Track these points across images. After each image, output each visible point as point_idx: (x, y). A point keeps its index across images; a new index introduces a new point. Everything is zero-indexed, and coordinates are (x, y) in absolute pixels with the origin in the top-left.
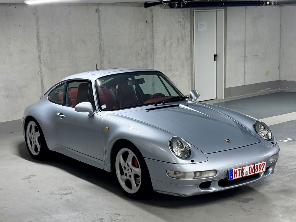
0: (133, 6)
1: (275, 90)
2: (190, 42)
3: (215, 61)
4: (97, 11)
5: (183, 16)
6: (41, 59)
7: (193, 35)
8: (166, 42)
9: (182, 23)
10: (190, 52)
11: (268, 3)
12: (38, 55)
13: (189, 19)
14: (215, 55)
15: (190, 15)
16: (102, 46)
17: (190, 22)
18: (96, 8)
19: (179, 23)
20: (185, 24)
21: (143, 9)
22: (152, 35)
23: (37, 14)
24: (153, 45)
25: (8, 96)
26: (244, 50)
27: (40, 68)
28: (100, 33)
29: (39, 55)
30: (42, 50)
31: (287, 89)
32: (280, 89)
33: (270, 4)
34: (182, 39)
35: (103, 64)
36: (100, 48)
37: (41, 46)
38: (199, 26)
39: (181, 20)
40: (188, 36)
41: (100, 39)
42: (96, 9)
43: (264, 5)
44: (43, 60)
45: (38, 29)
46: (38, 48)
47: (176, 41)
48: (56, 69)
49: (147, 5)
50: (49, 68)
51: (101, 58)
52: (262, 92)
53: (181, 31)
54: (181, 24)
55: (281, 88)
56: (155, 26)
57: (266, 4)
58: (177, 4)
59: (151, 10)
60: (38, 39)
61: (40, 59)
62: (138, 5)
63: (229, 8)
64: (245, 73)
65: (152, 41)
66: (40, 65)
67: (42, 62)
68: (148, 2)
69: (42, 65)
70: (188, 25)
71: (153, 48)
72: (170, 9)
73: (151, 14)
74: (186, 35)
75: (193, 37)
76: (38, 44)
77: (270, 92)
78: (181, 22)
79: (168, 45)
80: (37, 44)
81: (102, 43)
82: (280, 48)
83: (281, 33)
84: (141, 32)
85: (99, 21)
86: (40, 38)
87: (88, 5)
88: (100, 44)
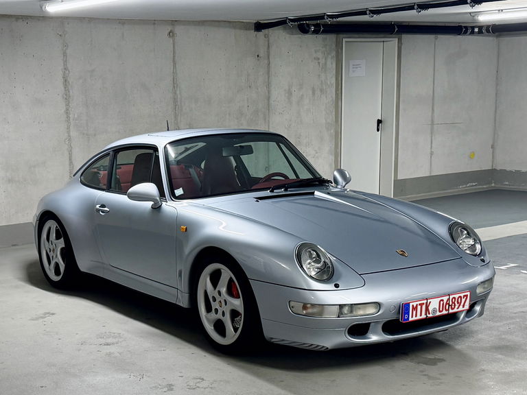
0: (235, 28)
1: (485, 186)
2: (334, 96)
3: (378, 130)
4: (171, 34)
5: (324, 49)
6: (70, 116)
7: (340, 82)
8: (291, 93)
9: (322, 61)
10: (334, 113)
11: (476, 30)
12: (65, 109)
13: (334, 53)
14: (378, 120)
15: (336, 46)
16: (179, 96)
17: (335, 59)
18: (170, 28)
19: (316, 61)
20: (326, 63)
21: (253, 33)
22: (267, 80)
23: (65, 36)
24: (269, 98)
25: (10, 181)
26: (430, 114)
27: (68, 132)
28: (174, 73)
29: (67, 109)
30: (73, 100)
31: (507, 185)
32: (493, 185)
33: (480, 32)
34: (322, 90)
36: (175, 100)
37: (71, 93)
38: (351, 67)
39: (320, 55)
40: (332, 85)
41: (175, 84)
42: (169, 31)
43: (468, 33)
44: (73, 120)
45: (65, 62)
46: (65, 96)
47: (311, 93)
48: (95, 135)
49: (259, 27)
50: (84, 134)
52: (462, 189)
53: (319, 75)
54: (319, 63)
55: (495, 183)
56: (272, 65)
57: (473, 33)
58: (314, 25)
59: (266, 36)
60: (66, 81)
61: (68, 117)
62: (244, 26)
63: (407, 38)
64: (432, 154)
65: (267, 92)
66: (68, 128)
67: (72, 123)
68: (262, 22)
69: (72, 128)
70: (331, 64)
71: (269, 104)
72: (300, 36)
73: (267, 43)
74: (329, 83)
75: (340, 87)
76: (66, 90)
77: (475, 189)
78: (319, 59)
79: (294, 99)
80: (63, 88)
81: (178, 92)
82: (496, 111)
83: (497, 85)
84: (248, 75)
85: (174, 52)
86: (69, 79)
87: (154, 24)
88: (175, 93)
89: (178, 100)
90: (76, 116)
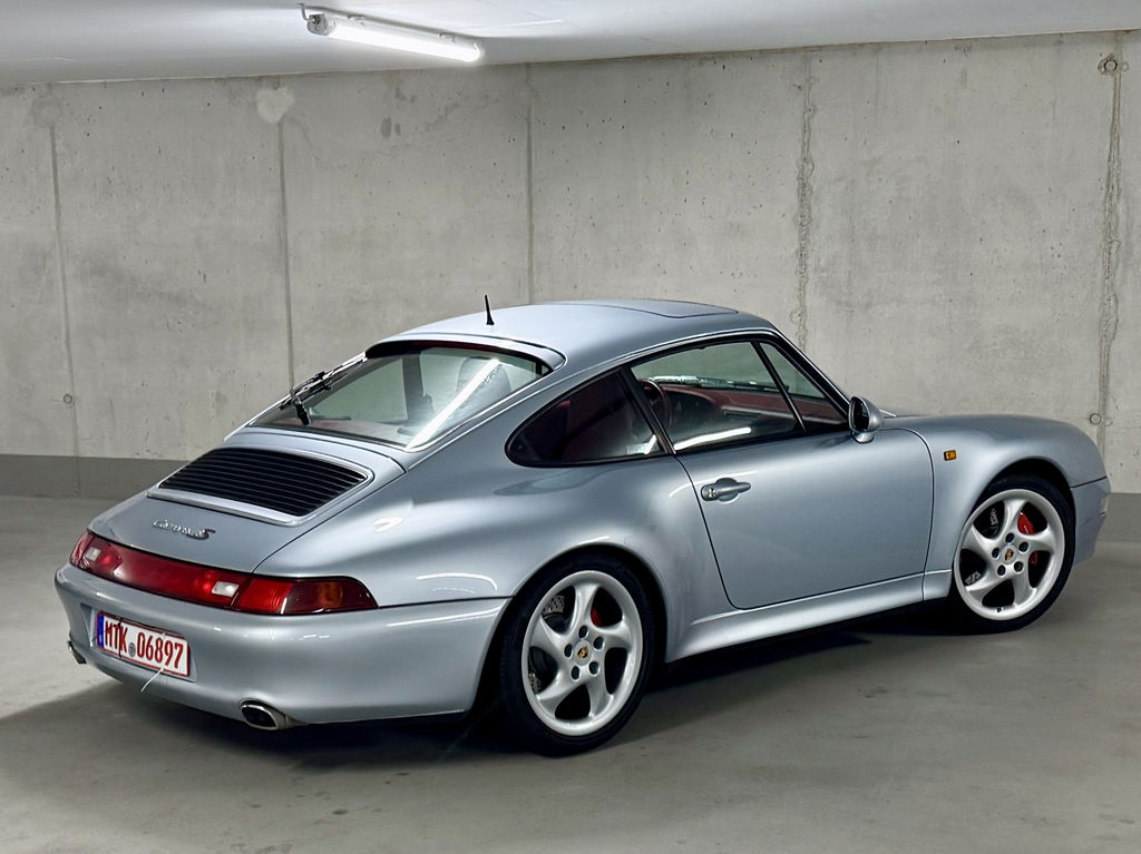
4: (1111, 65)
6: (809, 262)
12: (797, 246)
16: (1123, 218)
18: (1106, 51)
23: (810, 88)
27: (801, 298)
28: (1113, 159)
29: (802, 248)
30: (818, 227)
35: (1117, 301)
36: (1110, 227)
37: (814, 212)
41: (1112, 186)
42: (1104, 57)
44: (815, 270)
45: (806, 145)
46: (800, 219)
48: (868, 305)
50: (839, 302)
51: (1109, 272)
60: (804, 185)
61: (803, 264)
66: (802, 288)
67: (811, 276)
69: (810, 287)
76: (801, 206)
80: (797, 204)
81: (1121, 208)
85: (1116, 109)
86: (811, 181)
87: (1060, 43)
88: (1111, 211)
89: (1122, 227)
90: (822, 263)
